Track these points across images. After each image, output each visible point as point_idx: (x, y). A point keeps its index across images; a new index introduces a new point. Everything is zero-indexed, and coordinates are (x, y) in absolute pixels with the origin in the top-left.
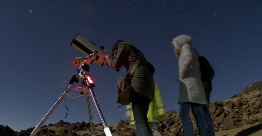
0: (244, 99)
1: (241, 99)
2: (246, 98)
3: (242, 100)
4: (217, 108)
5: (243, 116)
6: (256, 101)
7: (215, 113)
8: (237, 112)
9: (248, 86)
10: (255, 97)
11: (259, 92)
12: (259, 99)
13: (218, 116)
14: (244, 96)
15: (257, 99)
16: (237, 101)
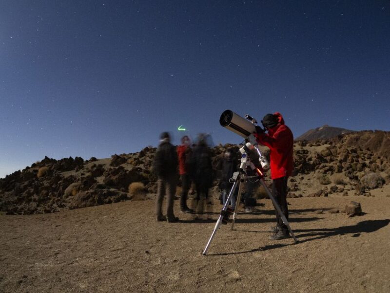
9: (319, 128)
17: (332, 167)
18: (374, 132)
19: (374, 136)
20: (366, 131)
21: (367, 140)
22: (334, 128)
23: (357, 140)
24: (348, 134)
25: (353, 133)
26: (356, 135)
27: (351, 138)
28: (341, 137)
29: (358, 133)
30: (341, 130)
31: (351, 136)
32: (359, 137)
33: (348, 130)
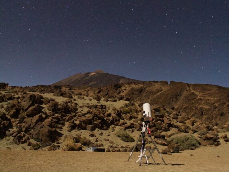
0: (73, 104)
1: (69, 102)
2: (76, 104)
3: (70, 104)
4: (32, 105)
5: (63, 126)
6: (88, 113)
7: (26, 110)
8: (58, 120)
9: (90, 73)
10: (87, 107)
11: (97, 101)
12: (91, 111)
13: (29, 116)
14: (75, 100)
15: (89, 110)
16: (62, 103)
17: (133, 124)
18: (169, 83)
19: (169, 88)
20: (157, 82)
21: (157, 92)
22: (110, 75)
23: (141, 92)
24: (128, 84)
25: (136, 82)
26: (140, 86)
27: (133, 89)
28: (117, 87)
29: (144, 83)
30: (119, 78)
31: (133, 86)
32: (145, 89)
33: (129, 79)
